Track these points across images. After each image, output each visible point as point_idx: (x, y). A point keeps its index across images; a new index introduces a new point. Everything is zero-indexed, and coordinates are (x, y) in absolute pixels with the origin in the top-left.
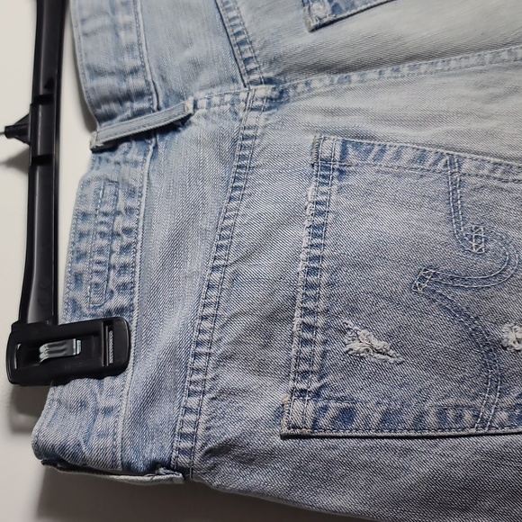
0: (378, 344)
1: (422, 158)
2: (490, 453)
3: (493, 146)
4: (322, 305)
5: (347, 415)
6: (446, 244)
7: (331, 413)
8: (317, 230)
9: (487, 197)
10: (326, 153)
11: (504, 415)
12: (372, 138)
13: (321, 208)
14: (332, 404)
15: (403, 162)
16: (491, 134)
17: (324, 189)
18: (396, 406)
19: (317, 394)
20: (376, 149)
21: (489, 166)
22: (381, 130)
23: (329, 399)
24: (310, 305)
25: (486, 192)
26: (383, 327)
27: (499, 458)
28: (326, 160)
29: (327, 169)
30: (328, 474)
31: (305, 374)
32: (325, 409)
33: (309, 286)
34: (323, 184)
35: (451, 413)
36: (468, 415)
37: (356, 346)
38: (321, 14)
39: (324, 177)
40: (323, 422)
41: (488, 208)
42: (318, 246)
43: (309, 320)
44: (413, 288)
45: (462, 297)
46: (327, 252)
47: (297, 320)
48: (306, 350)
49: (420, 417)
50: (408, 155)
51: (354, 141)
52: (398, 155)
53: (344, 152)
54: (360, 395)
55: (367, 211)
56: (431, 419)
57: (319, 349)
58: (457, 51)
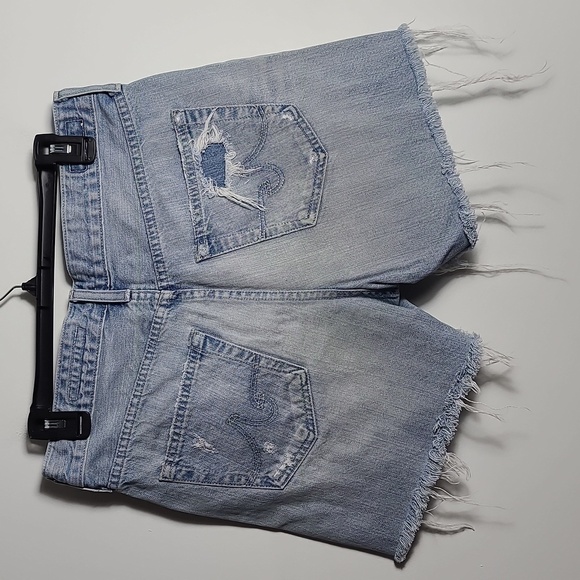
0: (207, 445)
1: (241, 355)
2: (250, 496)
3: (278, 351)
4: (184, 425)
5: (190, 474)
6: (244, 403)
7: (183, 473)
8: (186, 388)
9: (269, 379)
10: (196, 344)
11: (259, 480)
12: (220, 336)
13: (190, 376)
14: (184, 469)
15: (232, 356)
16: (277, 343)
17: (192, 365)
18: (212, 472)
19: (177, 463)
20: (221, 344)
21: (273, 363)
22: (225, 333)
23: (183, 466)
24: (178, 424)
25: (269, 376)
26: (211, 438)
27: (254, 498)
28: (195, 347)
29: (196, 353)
30: (179, 497)
31: (172, 454)
32: (180, 470)
33: (178, 415)
34: (192, 361)
35: (236, 478)
36: (243, 479)
37: (198, 445)
38: (203, 254)
39: (193, 357)
40: (178, 476)
41: (269, 385)
42: (186, 396)
43: (177, 431)
44: (227, 422)
45: (249, 428)
46: (189, 400)
47: (172, 430)
48: (175, 444)
49: (221, 479)
50: (235, 352)
51: (211, 337)
52: (231, 350)
53: (205, 344)
54: (196, 466)
55: (211, 380)
56: (227, 479)
57: (180, 444)
58: (271, 288)
